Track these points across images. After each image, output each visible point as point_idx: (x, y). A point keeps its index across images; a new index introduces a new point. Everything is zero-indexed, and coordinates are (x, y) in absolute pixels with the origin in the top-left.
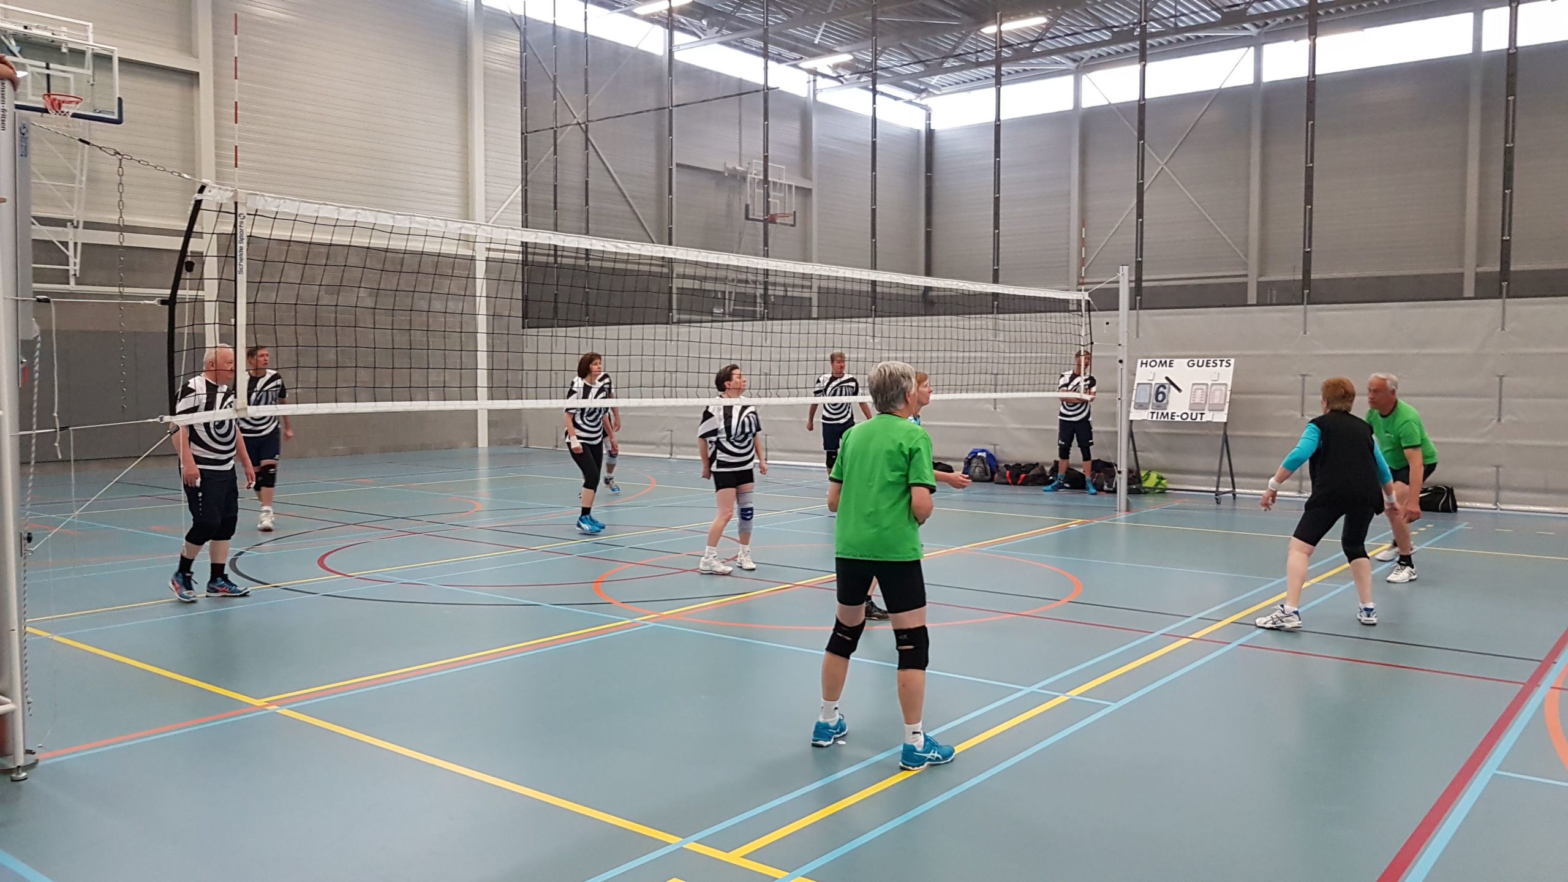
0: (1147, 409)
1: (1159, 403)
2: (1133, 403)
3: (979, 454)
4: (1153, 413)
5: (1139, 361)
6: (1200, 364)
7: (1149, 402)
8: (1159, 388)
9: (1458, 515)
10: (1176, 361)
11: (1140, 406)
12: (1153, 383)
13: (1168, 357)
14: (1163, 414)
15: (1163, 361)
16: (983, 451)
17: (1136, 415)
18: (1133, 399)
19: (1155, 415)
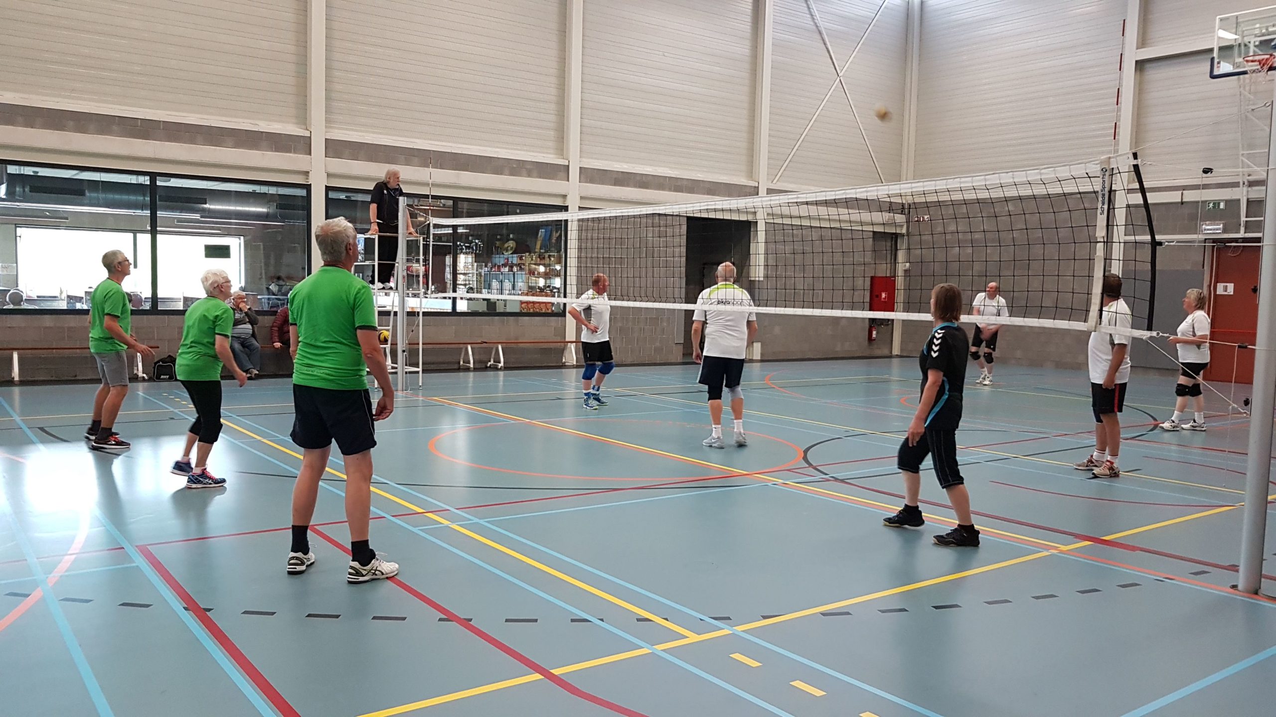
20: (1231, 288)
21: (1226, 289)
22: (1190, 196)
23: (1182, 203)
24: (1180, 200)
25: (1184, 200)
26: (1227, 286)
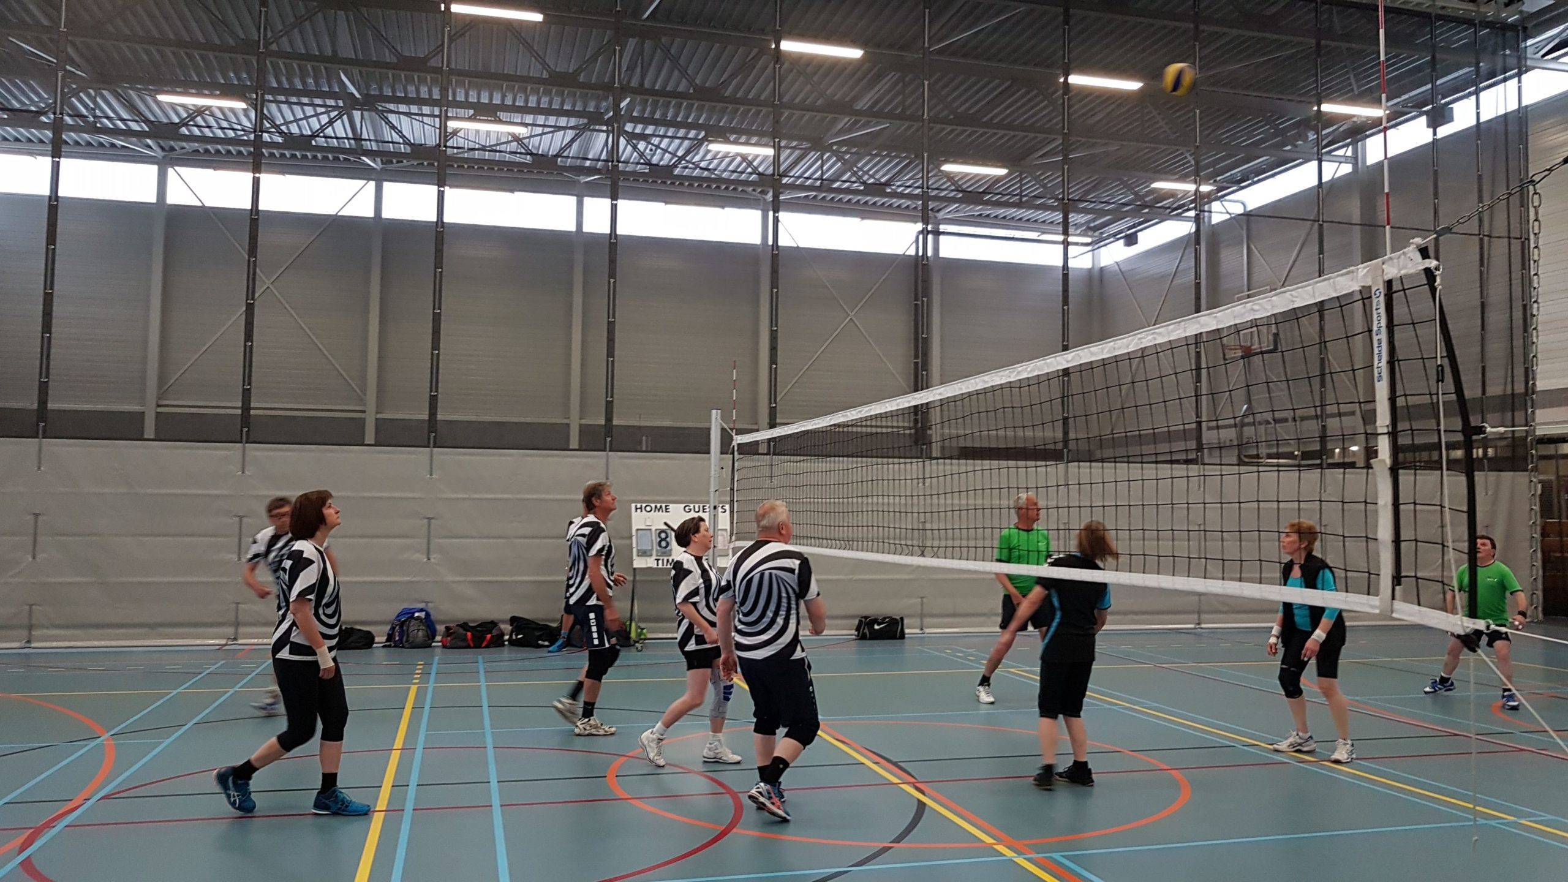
0: (651, 555)
1: (664, 550)
2: (635, 550)
3: (416, 615)
4: (658, 560)
5: (633, 505)
6: (697, 510)
7: (652, 550)
8: (660, 534)
9: (906, 641)
10: (671, 506)
11: (644, 553)
12: (653, 529)
13: (664, 502)
14: (668, 561)
15: (658, 505)
16: (421, 610)
17: (639, 563)
18: (634, 545)
19: (660, 562)
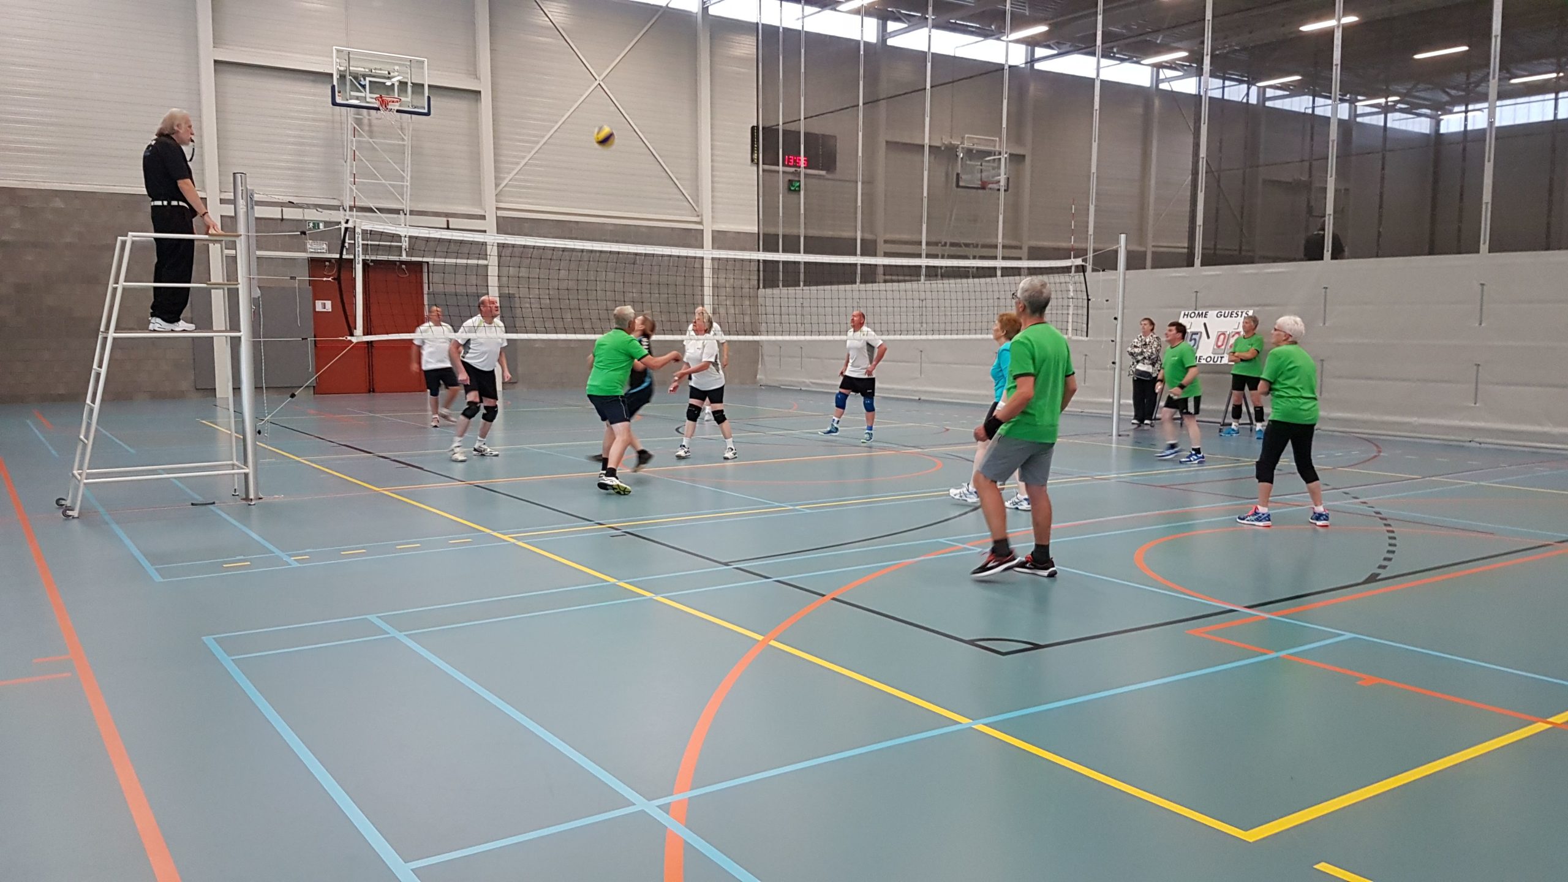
5: (1182, 313)
10: (1210, 313)
20: (328, 304)
21: (324, 306)
22: (290, 214)
23: (282, 219)
24: (280, 217)
25: (284, 217)
26: (325, 304)
